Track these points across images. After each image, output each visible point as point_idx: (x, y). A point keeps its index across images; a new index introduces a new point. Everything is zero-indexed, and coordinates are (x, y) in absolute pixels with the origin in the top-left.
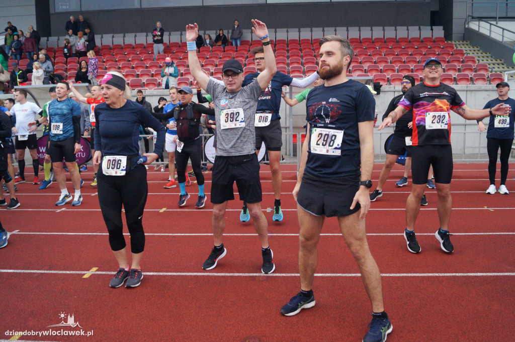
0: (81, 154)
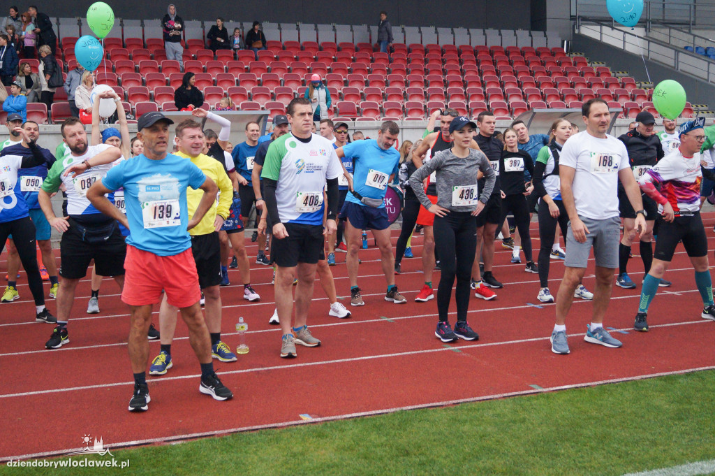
0: (389, 210)
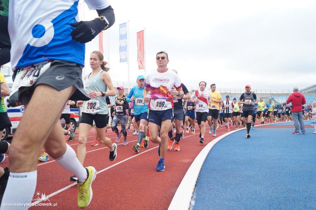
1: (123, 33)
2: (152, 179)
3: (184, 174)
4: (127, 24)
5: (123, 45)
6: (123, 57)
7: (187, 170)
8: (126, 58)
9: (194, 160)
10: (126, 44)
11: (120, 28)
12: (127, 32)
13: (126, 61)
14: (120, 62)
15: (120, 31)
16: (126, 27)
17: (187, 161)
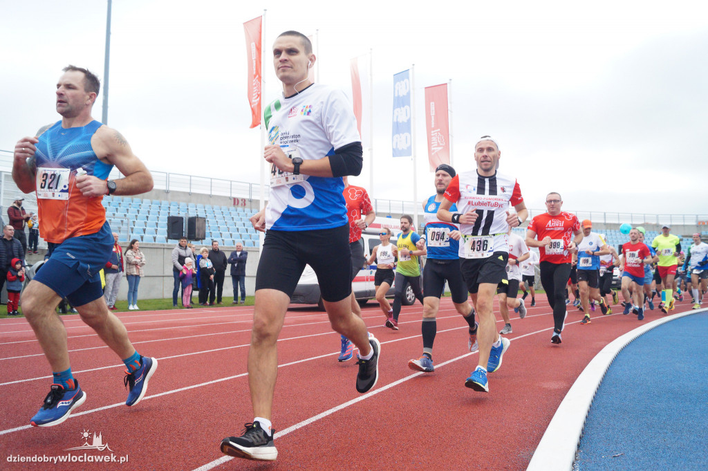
1: (403, 93)
2: (474, 424)
3: (550, 418)
4: (410, 72)
5: (403, 119)
6: (403, 146)
7: (557, 407)
8: (410, 148)
9: (571, 386)
10: (408, 117)
11: (395, 83)
12: (411, 91)
13: (410, 154)
14: (394, 156)
15: (394, 89)
16: (408, 78)
17: (554, 385)
